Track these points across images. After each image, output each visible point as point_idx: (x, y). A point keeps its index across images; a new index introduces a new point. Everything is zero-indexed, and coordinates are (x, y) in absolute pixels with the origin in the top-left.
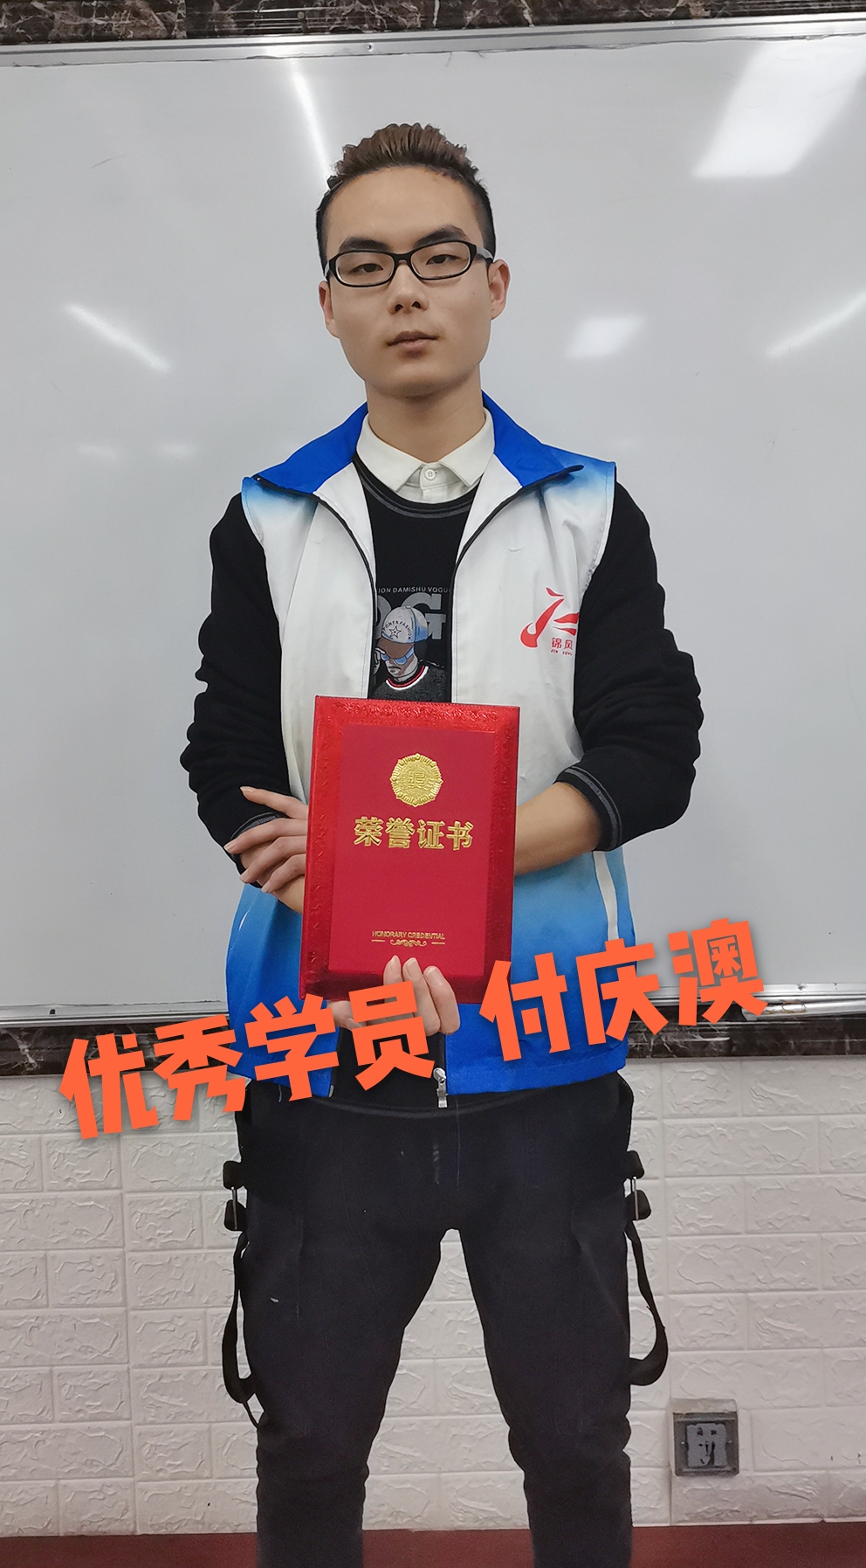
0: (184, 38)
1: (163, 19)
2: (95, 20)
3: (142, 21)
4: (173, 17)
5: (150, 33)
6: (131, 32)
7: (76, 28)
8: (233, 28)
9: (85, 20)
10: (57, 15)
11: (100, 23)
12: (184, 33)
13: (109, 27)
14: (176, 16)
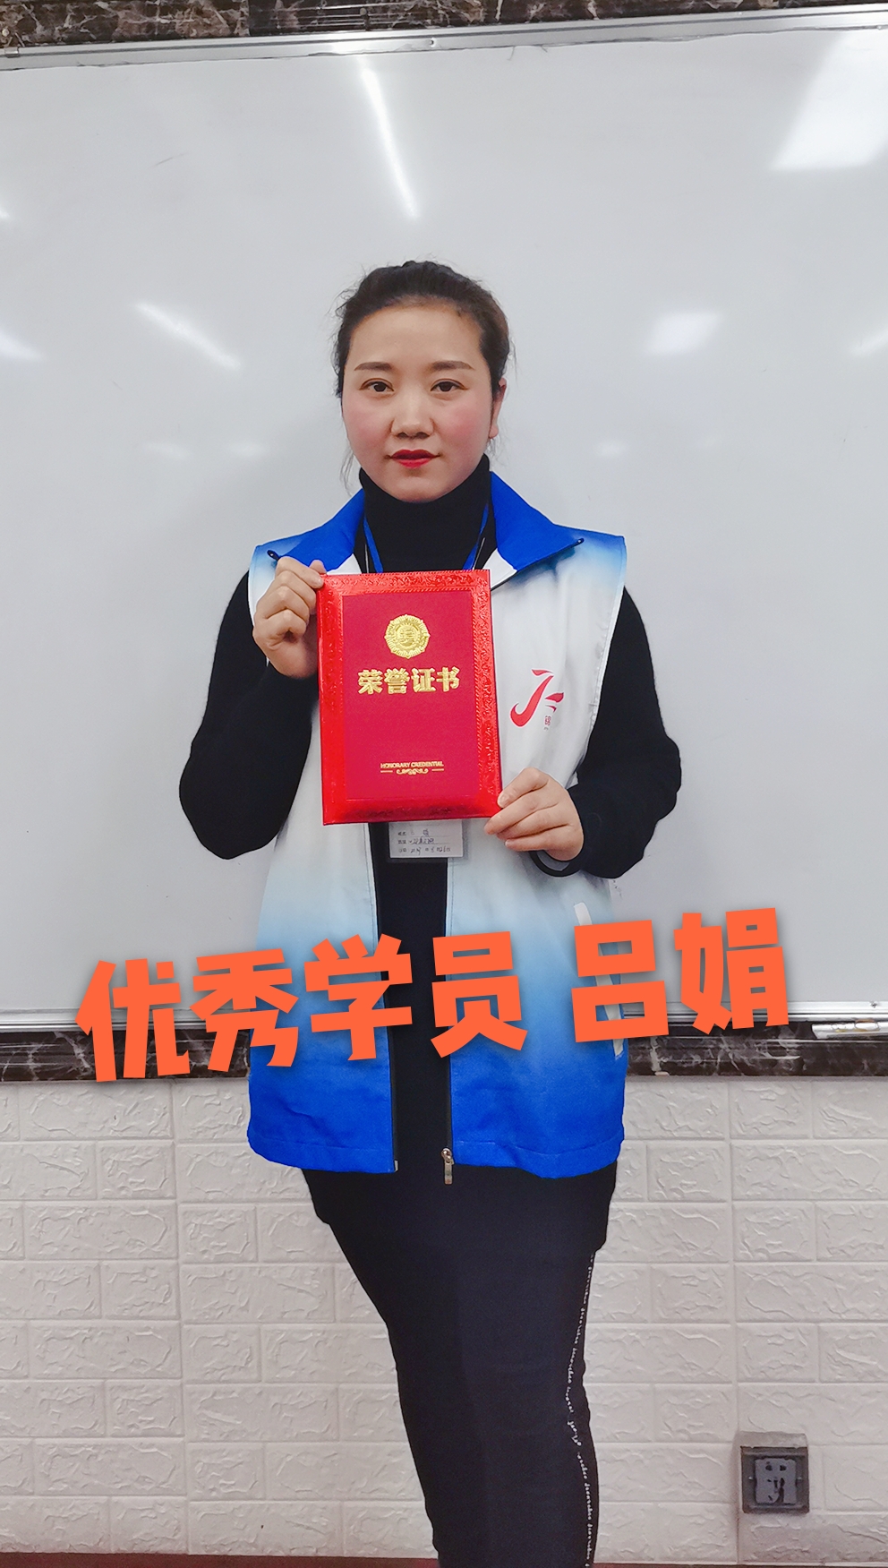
0: (246, 36)
1: (226, 17)
2: (158, 19)
3: (206, 20)
4: (236, 15)
5: (212, 31)
6: (194, 30)
7: (140, 26)
8: (296, 25)
9: (148, 19)
10: (121, 14)
11: (163, 21)
12: (247, 31)
13: (172, 25)
14: (239, 13)
